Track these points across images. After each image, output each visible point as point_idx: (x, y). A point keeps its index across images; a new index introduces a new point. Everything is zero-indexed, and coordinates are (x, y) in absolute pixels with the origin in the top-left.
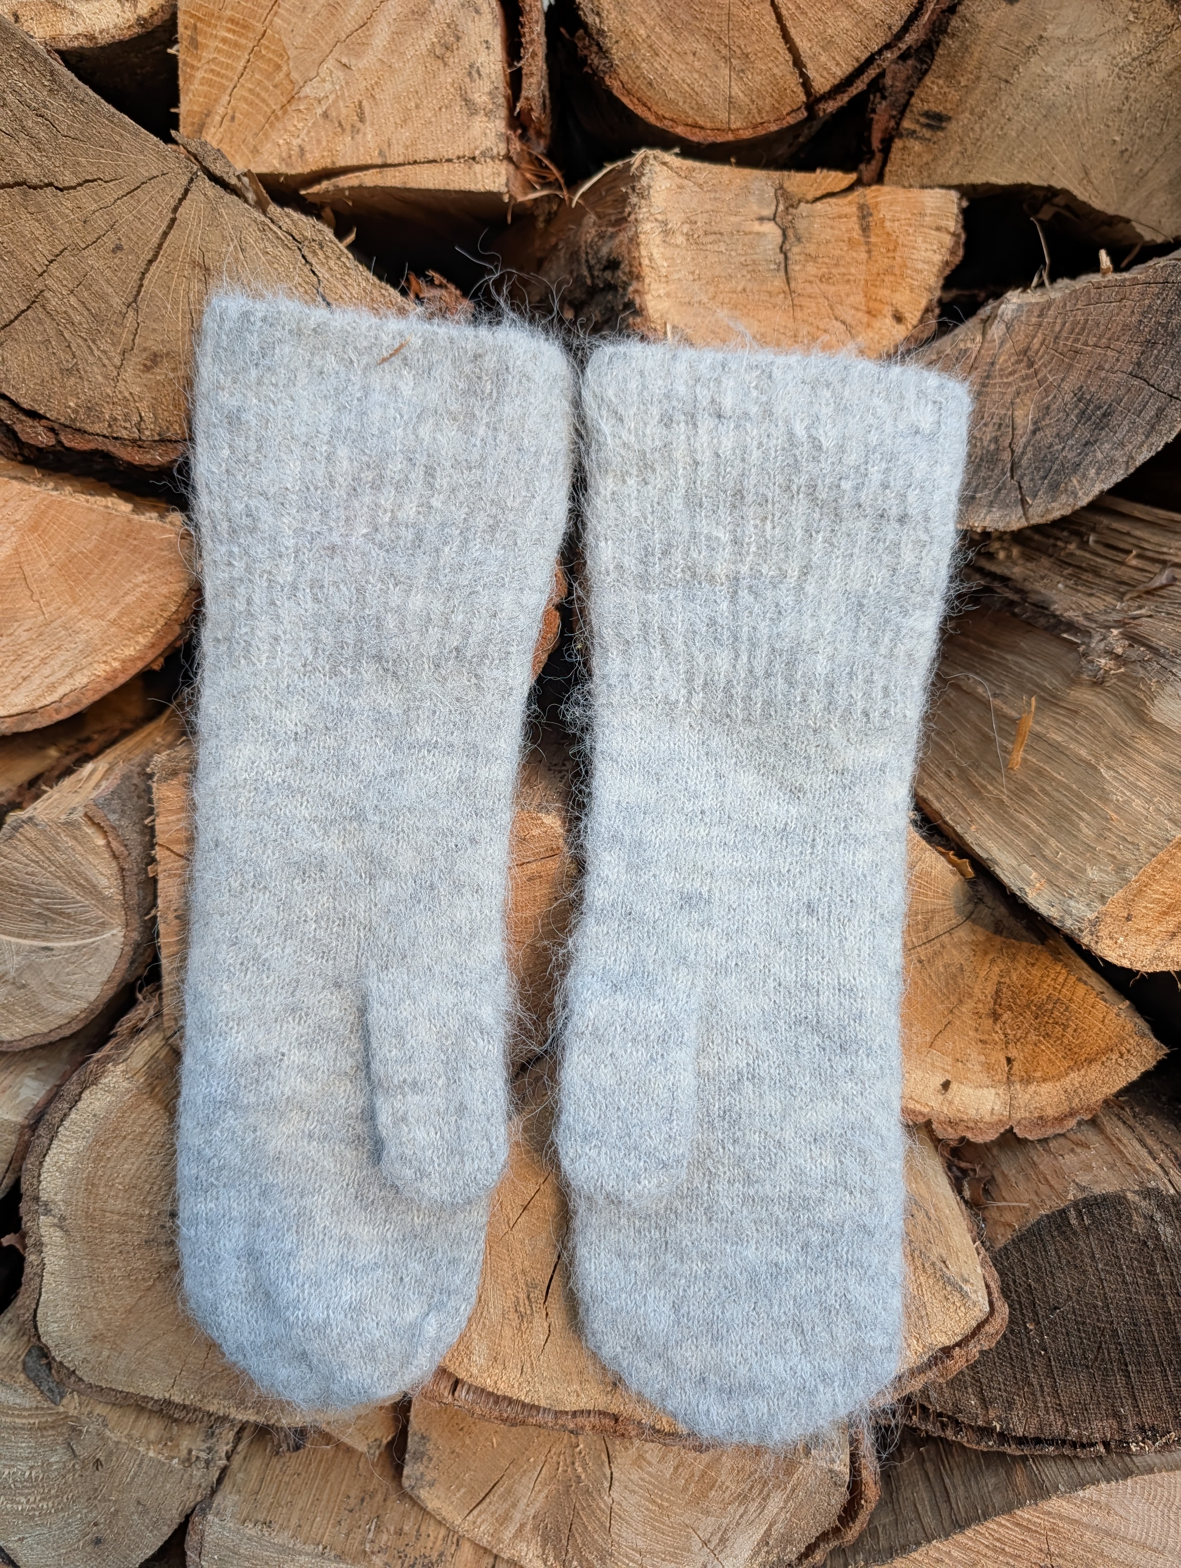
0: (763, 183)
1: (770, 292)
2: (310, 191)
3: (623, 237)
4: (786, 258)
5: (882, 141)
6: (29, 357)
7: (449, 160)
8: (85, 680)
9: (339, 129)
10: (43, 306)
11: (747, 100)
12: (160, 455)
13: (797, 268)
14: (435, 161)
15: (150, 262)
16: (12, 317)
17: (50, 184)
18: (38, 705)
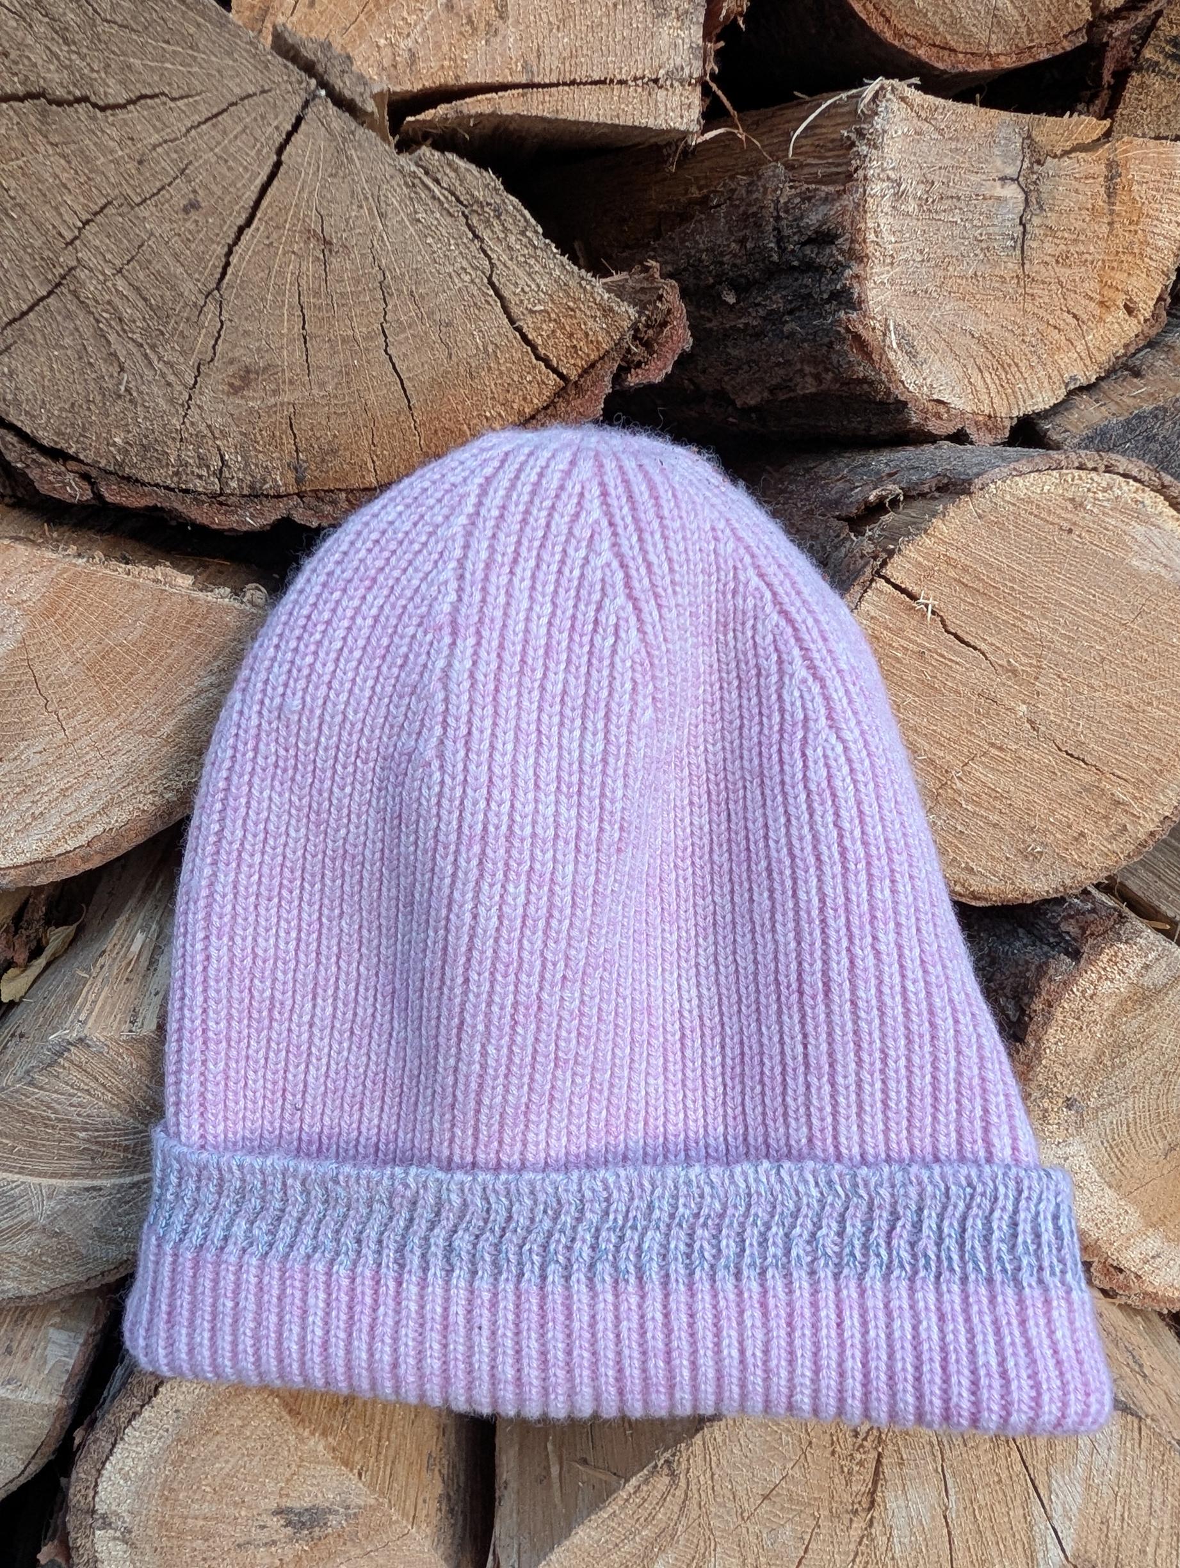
0: (1010, 130)
1: (1002, 277)
2: (420, 117)
3: (847, 201)
4: (1024, 232)
5: (1114, 74)
6: (52, 369)
7: (621, 82)
8: (125, 817)
9: (468, 28)
10: (75, 294)
11: (1017, 17)
12: (252, 516)
13: (1034, 245)
14: (603, 82)
15: (241, 230)
16: (25, 307)
17: (85, 99)
18: (55, 853)
